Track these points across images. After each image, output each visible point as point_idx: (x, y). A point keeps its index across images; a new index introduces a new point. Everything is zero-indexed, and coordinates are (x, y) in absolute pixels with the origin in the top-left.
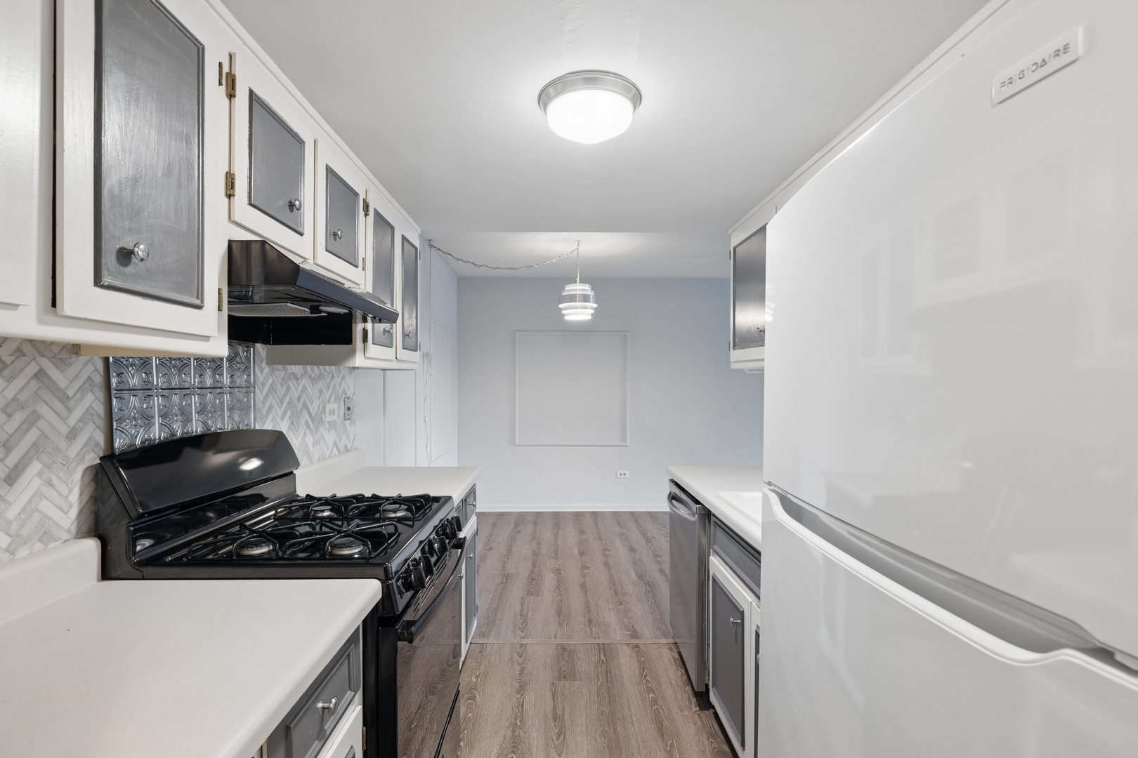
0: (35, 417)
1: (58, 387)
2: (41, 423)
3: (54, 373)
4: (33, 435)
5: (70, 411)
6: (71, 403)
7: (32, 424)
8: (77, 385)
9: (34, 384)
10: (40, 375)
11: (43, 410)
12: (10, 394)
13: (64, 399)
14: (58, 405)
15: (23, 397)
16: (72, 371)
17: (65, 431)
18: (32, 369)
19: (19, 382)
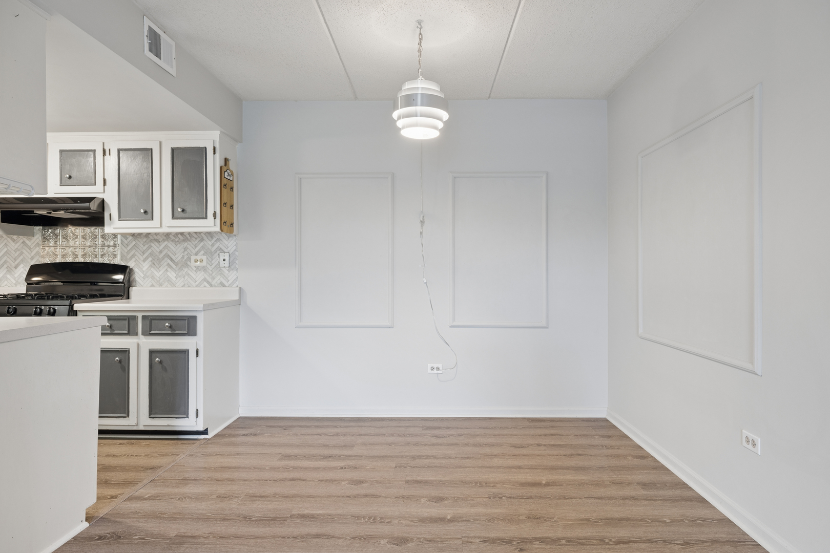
0: (22, 253)
1: (28, 246)
2: (23, 255)
3: (27, 242)
4: (21, 257)
5: (32, 252)
6: (32, 250)
7: (21, 255)
8: (34, 245)
9: (22, 245)
10: (24, 242)
11: (24, 251)
12: (16, 247)
13: (30, 249)
14: (28, 250)
15: (19, 248)
16: (32, 241)
17: (30, 257)
18: (22, 241)
19: (18, 244)
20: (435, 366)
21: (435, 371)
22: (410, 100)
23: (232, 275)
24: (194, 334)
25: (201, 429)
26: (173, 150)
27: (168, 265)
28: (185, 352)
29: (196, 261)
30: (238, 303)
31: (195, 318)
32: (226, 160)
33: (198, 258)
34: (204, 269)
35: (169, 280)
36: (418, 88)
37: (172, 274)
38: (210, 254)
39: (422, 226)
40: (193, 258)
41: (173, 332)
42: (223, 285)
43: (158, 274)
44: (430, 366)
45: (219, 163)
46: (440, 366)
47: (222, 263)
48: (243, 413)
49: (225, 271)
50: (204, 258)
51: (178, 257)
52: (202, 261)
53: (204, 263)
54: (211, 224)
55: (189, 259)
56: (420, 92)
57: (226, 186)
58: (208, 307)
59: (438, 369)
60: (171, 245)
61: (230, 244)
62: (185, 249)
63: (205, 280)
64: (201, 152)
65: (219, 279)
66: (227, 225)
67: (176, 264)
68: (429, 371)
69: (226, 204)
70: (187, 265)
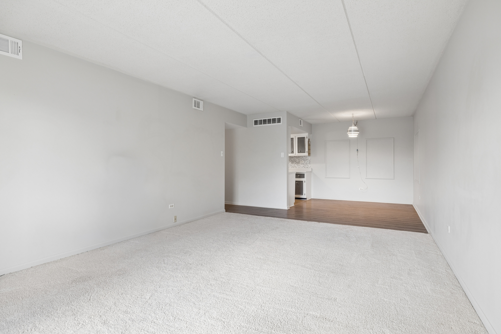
20: (361, 188)
21: (361, 190)
22: (350, 131)
23: (310, 165)
24: (304, 178)
25: (306, 198)
26: (298, 138)
27: (295, 163)
28: (302, 181)
29: (301, 162)
30: (311, 172)
31: (304, 174)
32: (309, 139)
33: (302, 161)
34: (303, 164)
35: (295, 167)
36: (352, 128)
37: (296, 165)
38: (304, 160)
39: (358, 152)
40: (301, 161)
41: (300, 177)
42: (308, 168)
43: (293, 165)
44: (360, 188)
45: (308, 140)
46: (363, 189)
47: (307, 162)
48: (312, 198)
49: (308, 164)
50: (303, 161)
51: (297, 161)
52: (303, 162)
53: (303, 163)
54: (306, 154)
55: (300, 162)
56: (353, 129)
57: (309, 145)
58: (307, 172)
59: (362, 189)
60: (296, 159)
61: (309, 158)
62: (299, 159)
63: (303, 166)
64: (304, 138)
65: (306, 166)
66: (309, 154)
67: (297, 163)
68: (360, 190)
69: (309, 149)
70: (299, 163)
